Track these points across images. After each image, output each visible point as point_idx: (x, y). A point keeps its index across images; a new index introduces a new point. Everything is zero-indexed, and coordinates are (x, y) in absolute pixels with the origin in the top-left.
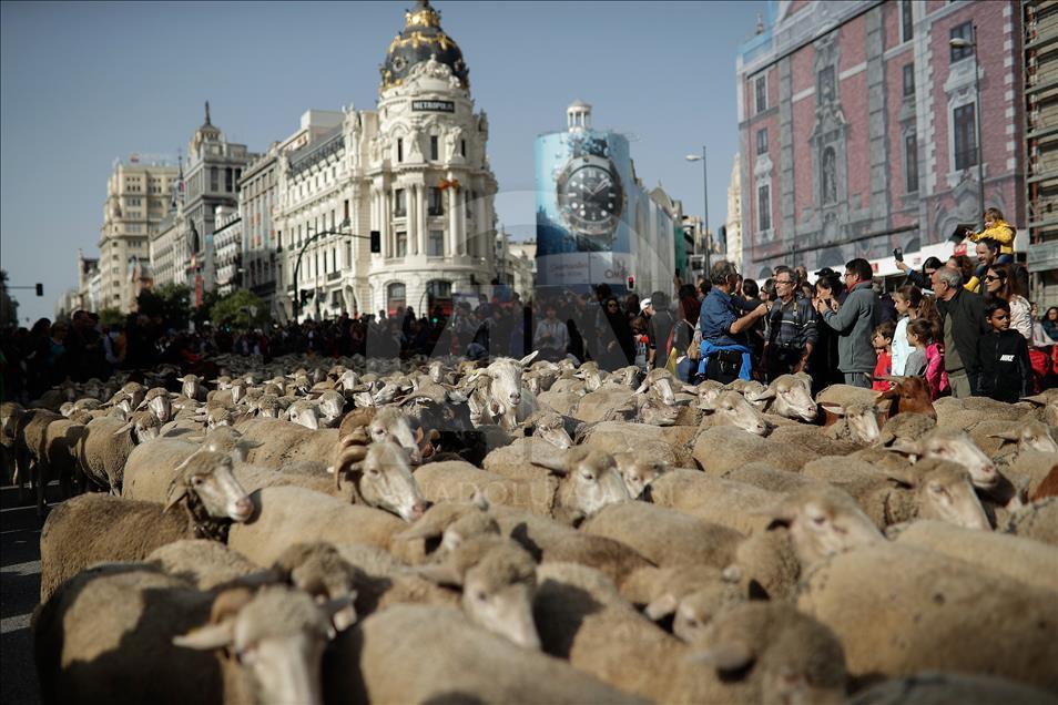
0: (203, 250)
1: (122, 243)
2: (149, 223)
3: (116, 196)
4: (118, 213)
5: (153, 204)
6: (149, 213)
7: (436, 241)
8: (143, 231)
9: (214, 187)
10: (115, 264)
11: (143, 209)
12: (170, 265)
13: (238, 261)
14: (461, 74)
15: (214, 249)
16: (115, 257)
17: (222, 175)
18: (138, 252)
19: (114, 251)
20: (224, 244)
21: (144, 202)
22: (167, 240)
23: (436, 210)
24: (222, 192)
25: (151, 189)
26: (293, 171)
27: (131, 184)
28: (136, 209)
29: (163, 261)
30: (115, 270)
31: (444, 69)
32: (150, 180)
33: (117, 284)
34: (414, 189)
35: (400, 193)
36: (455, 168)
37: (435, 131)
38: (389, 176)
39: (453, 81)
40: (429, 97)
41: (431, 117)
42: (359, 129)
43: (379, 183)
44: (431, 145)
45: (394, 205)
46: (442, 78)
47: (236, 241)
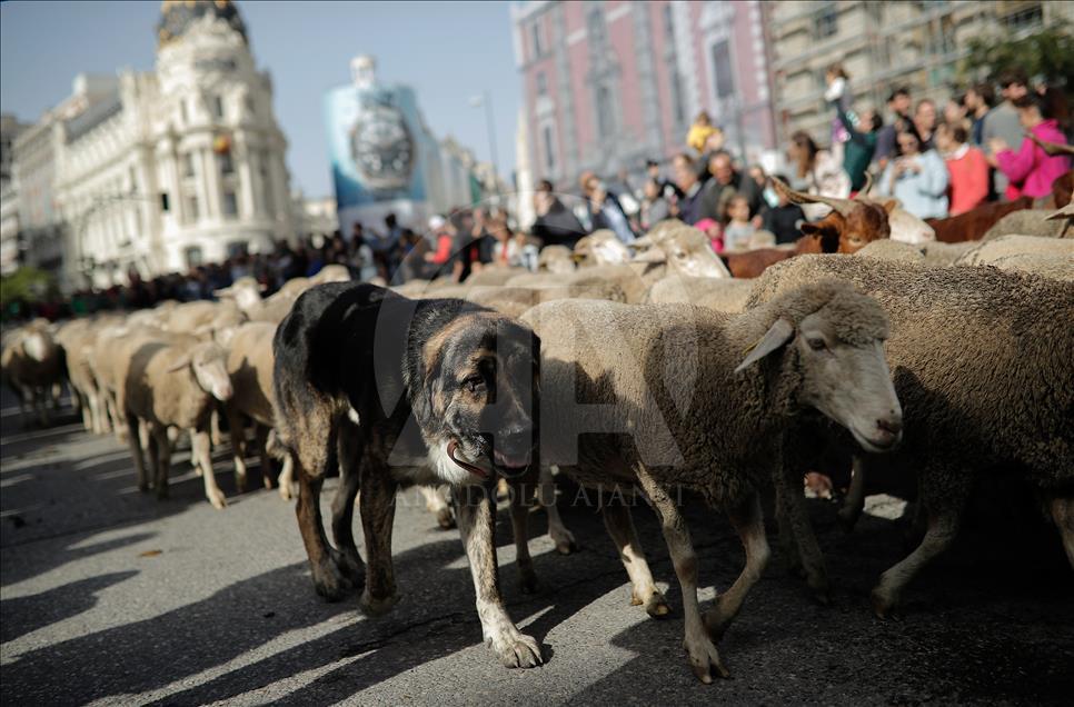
7: (230, 202)
13: (20, 237)
23: (227, 169)
26: (71, 137)
31: (223, 26)
34: (202, 150)
35: (188, 156)
36: (243, 127)
37: (217, 91)
38: (175, 138)
39: (235, 39)
40: (210, 56)
41: (214, 76)
42: (137, 92)
43: (165, 146)
44: (215, 105)
45: (182, 167)
46: (221, 35)
47: (16, 215)
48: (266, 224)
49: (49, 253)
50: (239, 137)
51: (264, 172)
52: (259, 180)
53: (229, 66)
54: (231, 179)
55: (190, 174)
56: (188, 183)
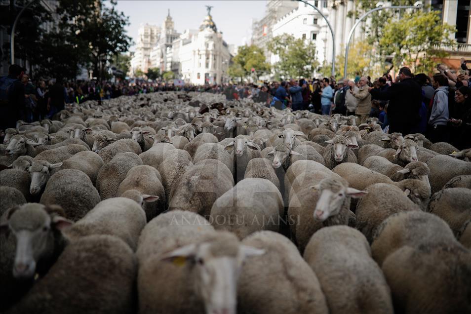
0: (164, 57)
1: (143, 49)
2: (151, 44)
3: (141, 35)
4: (142, 40)
5: (152, 38)
6: (151, 41)
7: (207, 66)
8: (149, 46)
9: (168, 42)
10: (140, 55)
11: (149, 39)
12: (155, 60)
13: (172, 62)
14: (215, 31)
15: (166, 58)
16: (141, 54)
17: (170, 39)
18: (147, 52)
19: (140, 52)
20: (169, 57)
21: (149, 37)
22: (155, 53)
23: (208, 58)
24: (169, 43)
25: (152, 33)
26: (184, 44)
27: (146, 31)
28: (146, 39)
29: (154, 58)
30: (140, 58)
31: (211, 29)
32: (151, 31)
33: (141, 62)
34: (203, 54)
35: (201, 55)
36: (212, 50)
37: (208, 42)
38: (199, 51)
39: (213, 32)
40: (208, 35)
41: (208, 39)
42: (194, 40)
43: (197, 52)
44: (207, 45)
45: (199, 57)
46: (211, 31)
47: (172, 57)
48: (213, 70)
49: (176, 68)
50: (211, 52)
51: (215, 59)
52: (214, 61)
53: (211, 38)
54: (208, 60)
55: (200, 58)
56: (200, 60)
